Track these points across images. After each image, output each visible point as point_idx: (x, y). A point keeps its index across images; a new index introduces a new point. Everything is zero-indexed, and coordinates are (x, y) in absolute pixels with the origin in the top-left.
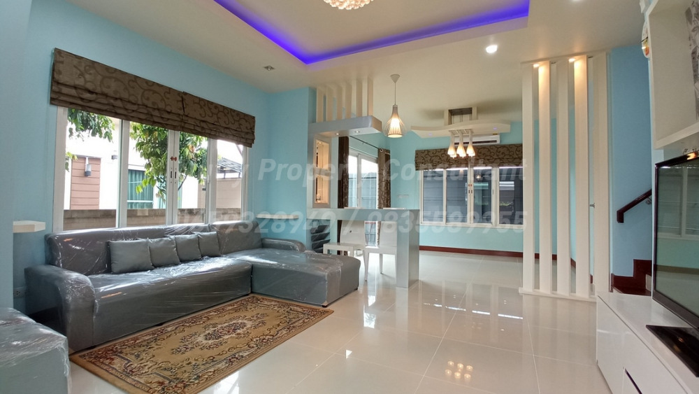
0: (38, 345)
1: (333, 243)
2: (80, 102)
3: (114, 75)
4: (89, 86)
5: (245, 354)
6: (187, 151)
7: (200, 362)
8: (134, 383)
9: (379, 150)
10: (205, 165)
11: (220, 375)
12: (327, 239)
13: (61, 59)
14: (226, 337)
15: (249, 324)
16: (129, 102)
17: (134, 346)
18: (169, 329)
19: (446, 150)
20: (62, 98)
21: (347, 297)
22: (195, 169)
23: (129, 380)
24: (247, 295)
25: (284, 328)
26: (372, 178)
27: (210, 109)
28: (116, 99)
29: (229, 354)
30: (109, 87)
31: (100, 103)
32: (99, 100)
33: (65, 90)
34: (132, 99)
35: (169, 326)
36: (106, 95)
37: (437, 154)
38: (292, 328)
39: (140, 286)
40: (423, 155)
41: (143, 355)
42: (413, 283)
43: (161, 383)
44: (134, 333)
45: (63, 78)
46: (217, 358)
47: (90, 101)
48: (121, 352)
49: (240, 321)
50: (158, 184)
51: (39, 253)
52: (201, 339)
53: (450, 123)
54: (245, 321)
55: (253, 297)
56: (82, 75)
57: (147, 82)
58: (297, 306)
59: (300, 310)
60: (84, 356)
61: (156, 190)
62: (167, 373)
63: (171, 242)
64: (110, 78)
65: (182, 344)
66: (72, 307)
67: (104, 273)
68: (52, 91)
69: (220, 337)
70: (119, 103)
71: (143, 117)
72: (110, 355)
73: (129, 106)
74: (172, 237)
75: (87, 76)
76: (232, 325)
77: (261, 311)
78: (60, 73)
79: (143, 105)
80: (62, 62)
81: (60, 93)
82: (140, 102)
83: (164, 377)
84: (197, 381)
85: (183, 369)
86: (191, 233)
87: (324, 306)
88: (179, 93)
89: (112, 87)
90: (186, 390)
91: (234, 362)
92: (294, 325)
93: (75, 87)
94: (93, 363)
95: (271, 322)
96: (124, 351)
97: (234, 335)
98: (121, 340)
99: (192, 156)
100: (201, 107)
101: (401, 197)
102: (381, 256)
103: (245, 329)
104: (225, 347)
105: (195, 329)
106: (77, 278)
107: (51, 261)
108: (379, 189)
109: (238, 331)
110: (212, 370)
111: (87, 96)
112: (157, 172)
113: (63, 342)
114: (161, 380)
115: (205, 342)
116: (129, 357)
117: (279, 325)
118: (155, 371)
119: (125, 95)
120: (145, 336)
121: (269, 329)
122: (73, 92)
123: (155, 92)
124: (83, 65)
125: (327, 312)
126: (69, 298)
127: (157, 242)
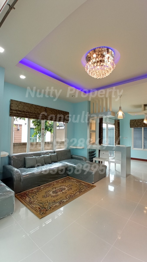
0: (7, 195)
1: (97, 158)
2: (17, 115)
3: (26, 105)
4: (20, 109)
5: (65, 201)
6: (47, 124)
7: (51, 202)
8: (32, 207)
9: (115, 120)
10: (53, 128)
11: (57, 208)
12: (94, 156)
13: (12, 102)
14: (59, 193)
15: (67, 189)
16: (31, 113)
17: (32, 193)
18: (42, 188)
19: (143, 120)
20: (13, 114)
21: (101, 180)
22: (50, 129)
23: (30, 206)
24: (66, 176)
25: (78, 192)
26: (113, 129)
27: (54, 111)
28: (27, 112)
29: (60, 200)
30: (25, 109)
31: (22, 114)
32: (22, 113)
33: (14, 112)
34: (31, 112)
35: (41, 187)
36: (24, 112)
37: (139, 121)
38: (81, 191)
39: (33, 173)
40: (133, 122)
41: (34, 197)
42: (128, 175)
43: (40, 208)
44: (32, 188)
45: (13, 108)
46: (56, 201)
47: (20, 114)
48: (28, 195)
49: (64, 187)
50: (38, 134)
51: (7, 161)
52: (51, 193)
53: (145, 110)
54: (65, 187)
55: (68, 177)
56: (18, 106)
57: (35, 105)
58: (83, 182)
59: (84, 184)
60: (18, 195)
61: (38, 136)
62: (41, 205)
63: (42, 158)
64: (25, 106)
65: (46, 194)
66: (15, 180)
67: (23, 167)
68: (10, 112)
69: (57, 193)
70: (27, 114)
71: (34, 117)
72: (25, 196)
73: (30, 114)
74: (43, 156)
75: (19, 106)
76: (61, 188)
77: (71, 183)
78: (12, 107)
79: (34, 113)
80: (13, 103)
81: (12, 113)
82: (33, 113)
83: (40, 206)
84: (50, 209)
85: (46, 204)
86: (48, 154)
87: (92, 184)
88: (45, 108)
89: (26, 109)
90: (46, 212)
91: (62, 203)
92: (82, 191)
93: (16, 110)
94: (21, 198)
95: (74, 189)
96: (29, 194)
97: (61, 193)
98: (28, 190)
99: (49, 125)
100: (52, 111)
101: (124, 138)
102: (115, 164)
103: (65, 191)
104: (58, 197)
105: (50, 188)
106: (16, 171)
107: (10, 164)
108: (115, 135)
109: (63, 191)
110: (54, 205)
111: (19, 112)
112: (38, 131)
113: (13, 194)
114: (39, 207)
115: (52, 194)
116: (30, 197)
117: (76, 190)
118: (38, 203)
119: (29, 111)
120: (35, 189)
121: (73, 192)
122: (15, 112)
123: (38, 108)
124: (18, 103)
125: (94, 186)
126: (15, 177)
127: (38, 158)
